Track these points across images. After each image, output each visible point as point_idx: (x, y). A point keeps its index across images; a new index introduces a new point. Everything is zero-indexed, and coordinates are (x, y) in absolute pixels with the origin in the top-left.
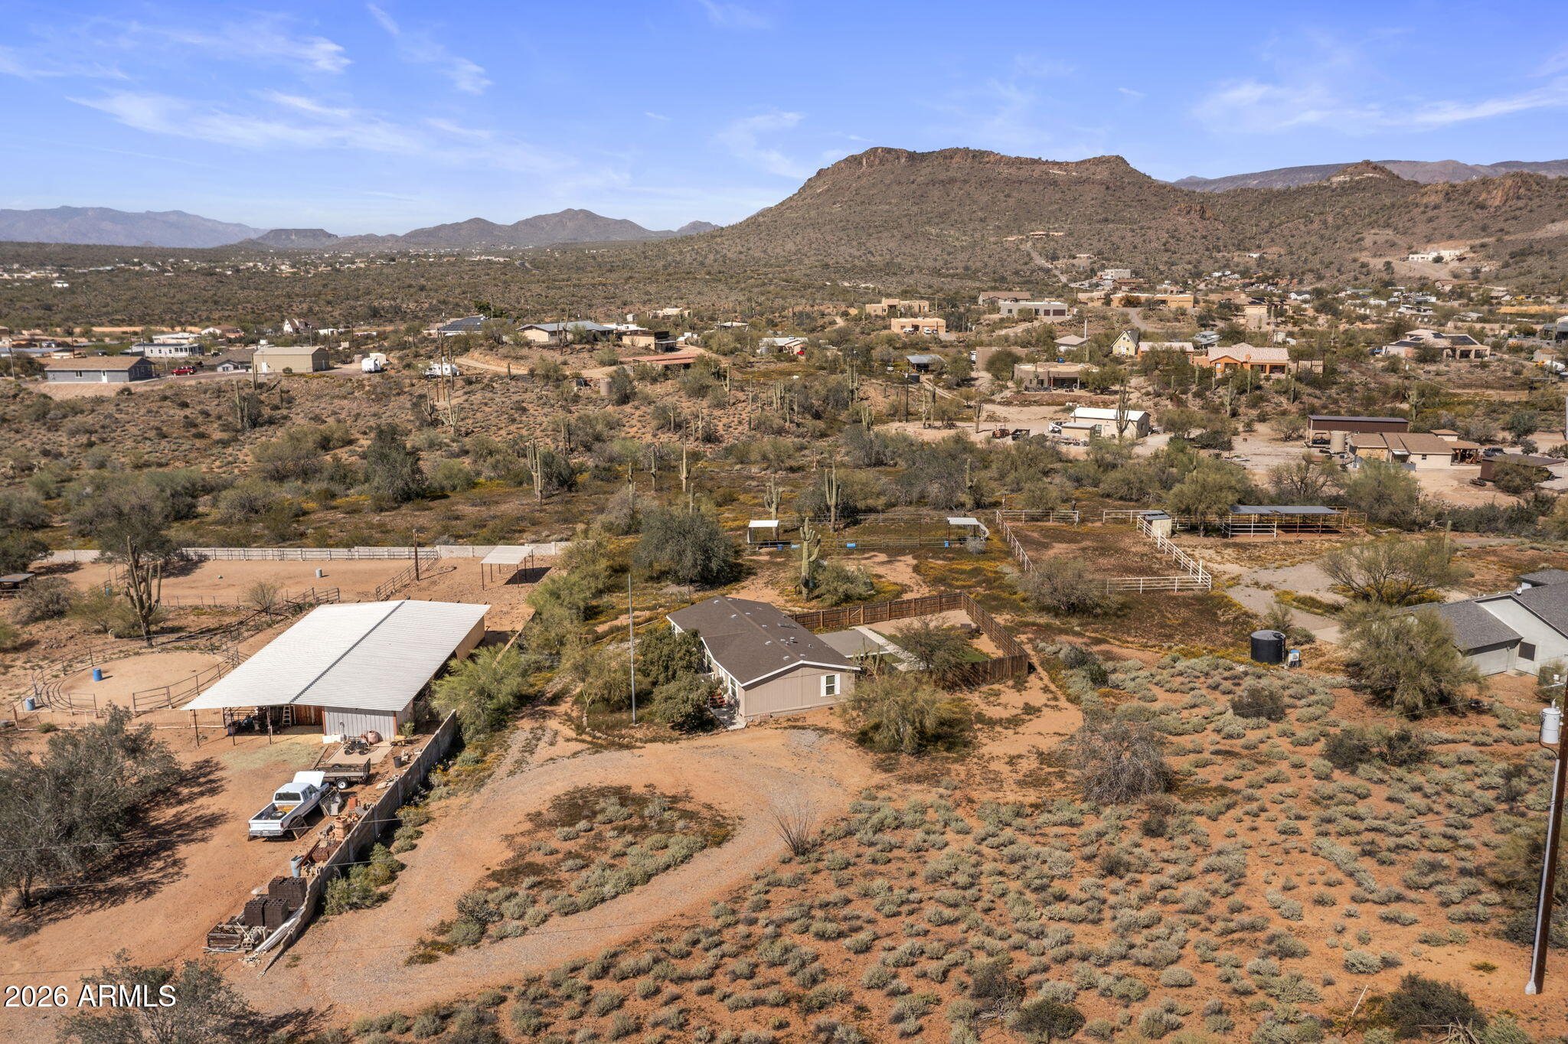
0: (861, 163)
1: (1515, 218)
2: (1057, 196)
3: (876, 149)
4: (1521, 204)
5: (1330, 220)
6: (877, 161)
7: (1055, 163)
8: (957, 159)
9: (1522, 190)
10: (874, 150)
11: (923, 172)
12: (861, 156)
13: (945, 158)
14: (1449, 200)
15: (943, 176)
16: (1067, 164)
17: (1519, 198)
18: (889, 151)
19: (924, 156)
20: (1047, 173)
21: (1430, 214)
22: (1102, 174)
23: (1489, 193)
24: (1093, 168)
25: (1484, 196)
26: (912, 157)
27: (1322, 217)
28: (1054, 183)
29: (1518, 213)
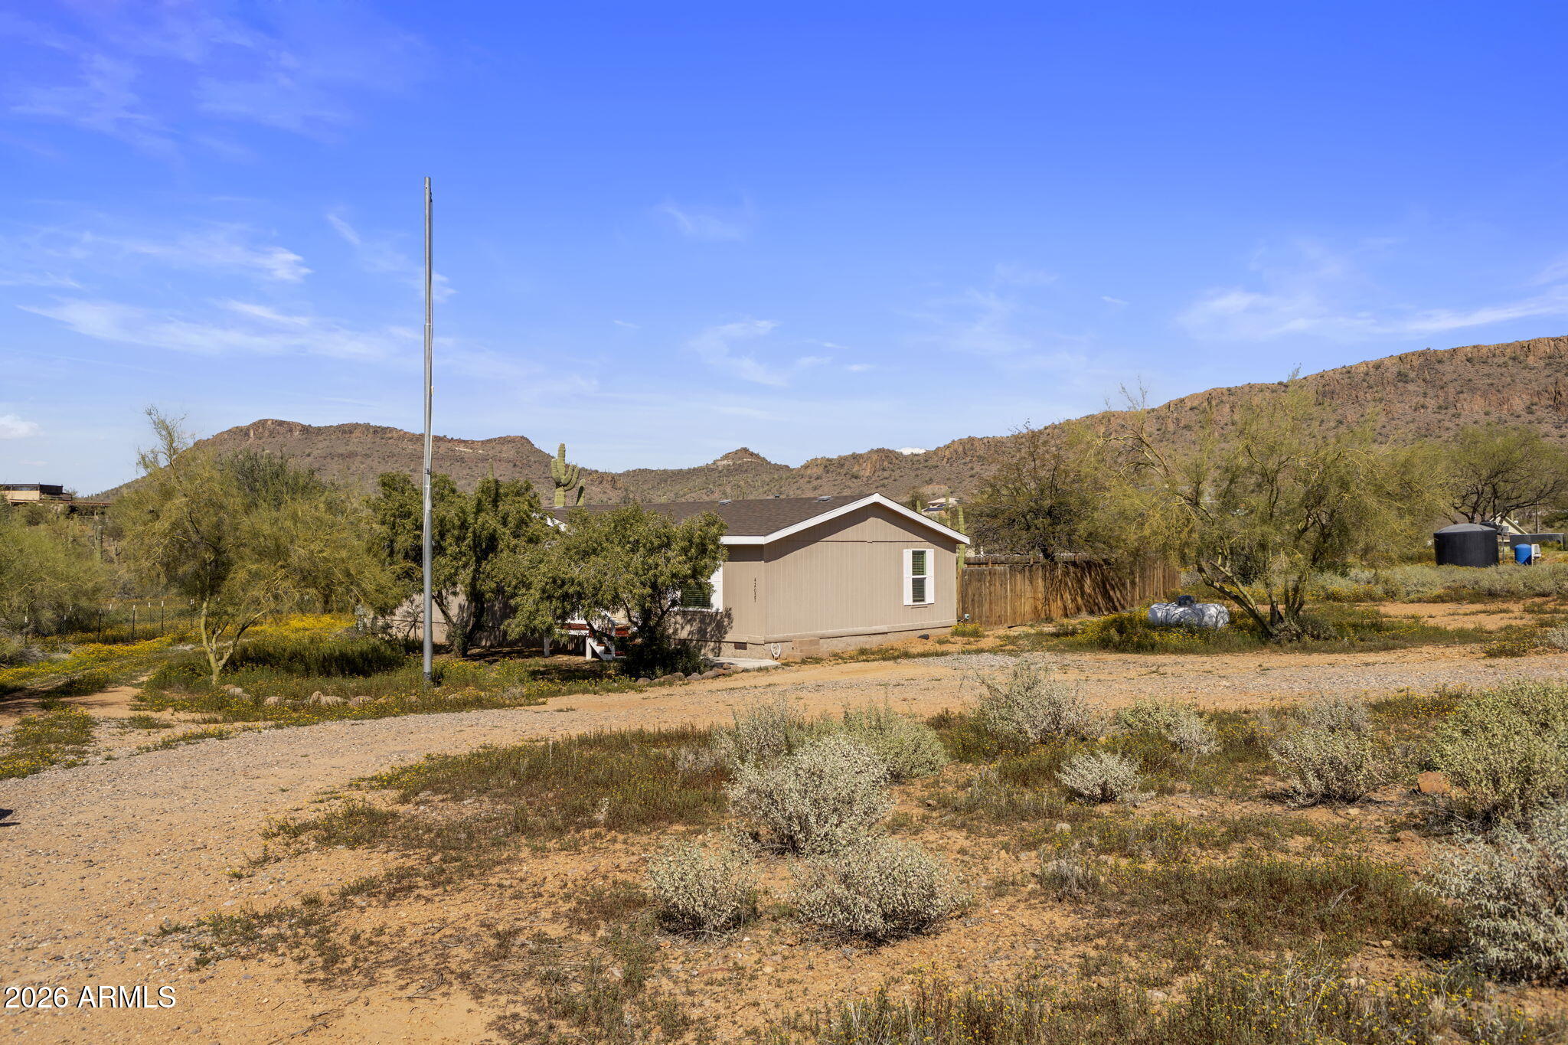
0: (247, 434)
1: (884, 486)
2: (465, 472)
3: (266, 421)
4: (886, 474)
5: (728, 490)
6: (267, 433)
7: (460, 441)
8: (356, 433)
9: (885, 463)
10: (263, 423)
11: (320, 446)
12: (248, 429)
13: (344, 432)
14: (828, 472)
15: (342, 450)
16: (473, 442)
17: (884, 470)
18: (281, 423)
19: (319, 431)
20: (453, 451)
21: (815, 483)
22: (508, 452)
23: (860, 465)
24: (498, 448)
25: (856, 468)
26: (306, 430)
27: (721, 488)
28: (461, 459)
29: (886, 481)
